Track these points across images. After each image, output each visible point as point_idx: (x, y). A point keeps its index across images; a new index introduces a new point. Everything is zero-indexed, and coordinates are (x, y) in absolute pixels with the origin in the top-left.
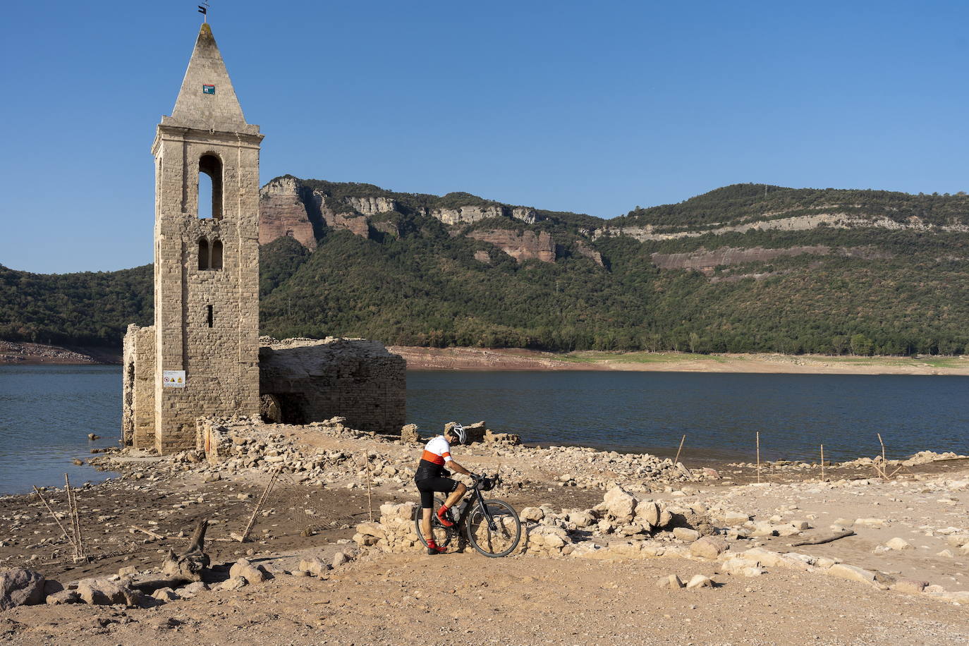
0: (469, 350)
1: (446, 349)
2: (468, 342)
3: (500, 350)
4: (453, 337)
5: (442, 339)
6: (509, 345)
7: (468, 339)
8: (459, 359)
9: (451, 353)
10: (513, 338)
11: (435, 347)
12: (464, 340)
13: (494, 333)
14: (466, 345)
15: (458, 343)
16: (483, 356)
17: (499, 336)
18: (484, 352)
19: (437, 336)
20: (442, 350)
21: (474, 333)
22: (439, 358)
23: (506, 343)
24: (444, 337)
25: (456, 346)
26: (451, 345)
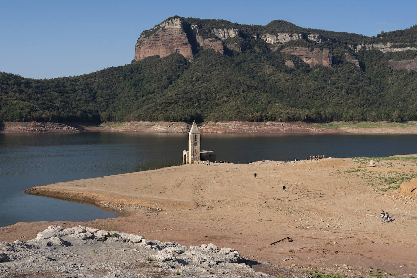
0: (274, 123)
1: (262, 123)
2: (274, 119)
3: (291, 123)
4: (266, 116)
5: (260, 118)
6: (295, 120)
7: (274, 117)
8: (269, 128)
9: (265, 124)
10: (297, 116)
11: (256, 121)
12: (272, 118)
13: (287, 114)
14: (273, 121)
15: (269, 119)
16: (281, 126)
17: (290, 116)
18: (282, 124)
19: (257, 116)
20: (260, 123)
21: (277, 114)
22: (258, 128)
23: (294, 119)
24: (261, 116)
25: (268, 121)
26: (265, 120)
